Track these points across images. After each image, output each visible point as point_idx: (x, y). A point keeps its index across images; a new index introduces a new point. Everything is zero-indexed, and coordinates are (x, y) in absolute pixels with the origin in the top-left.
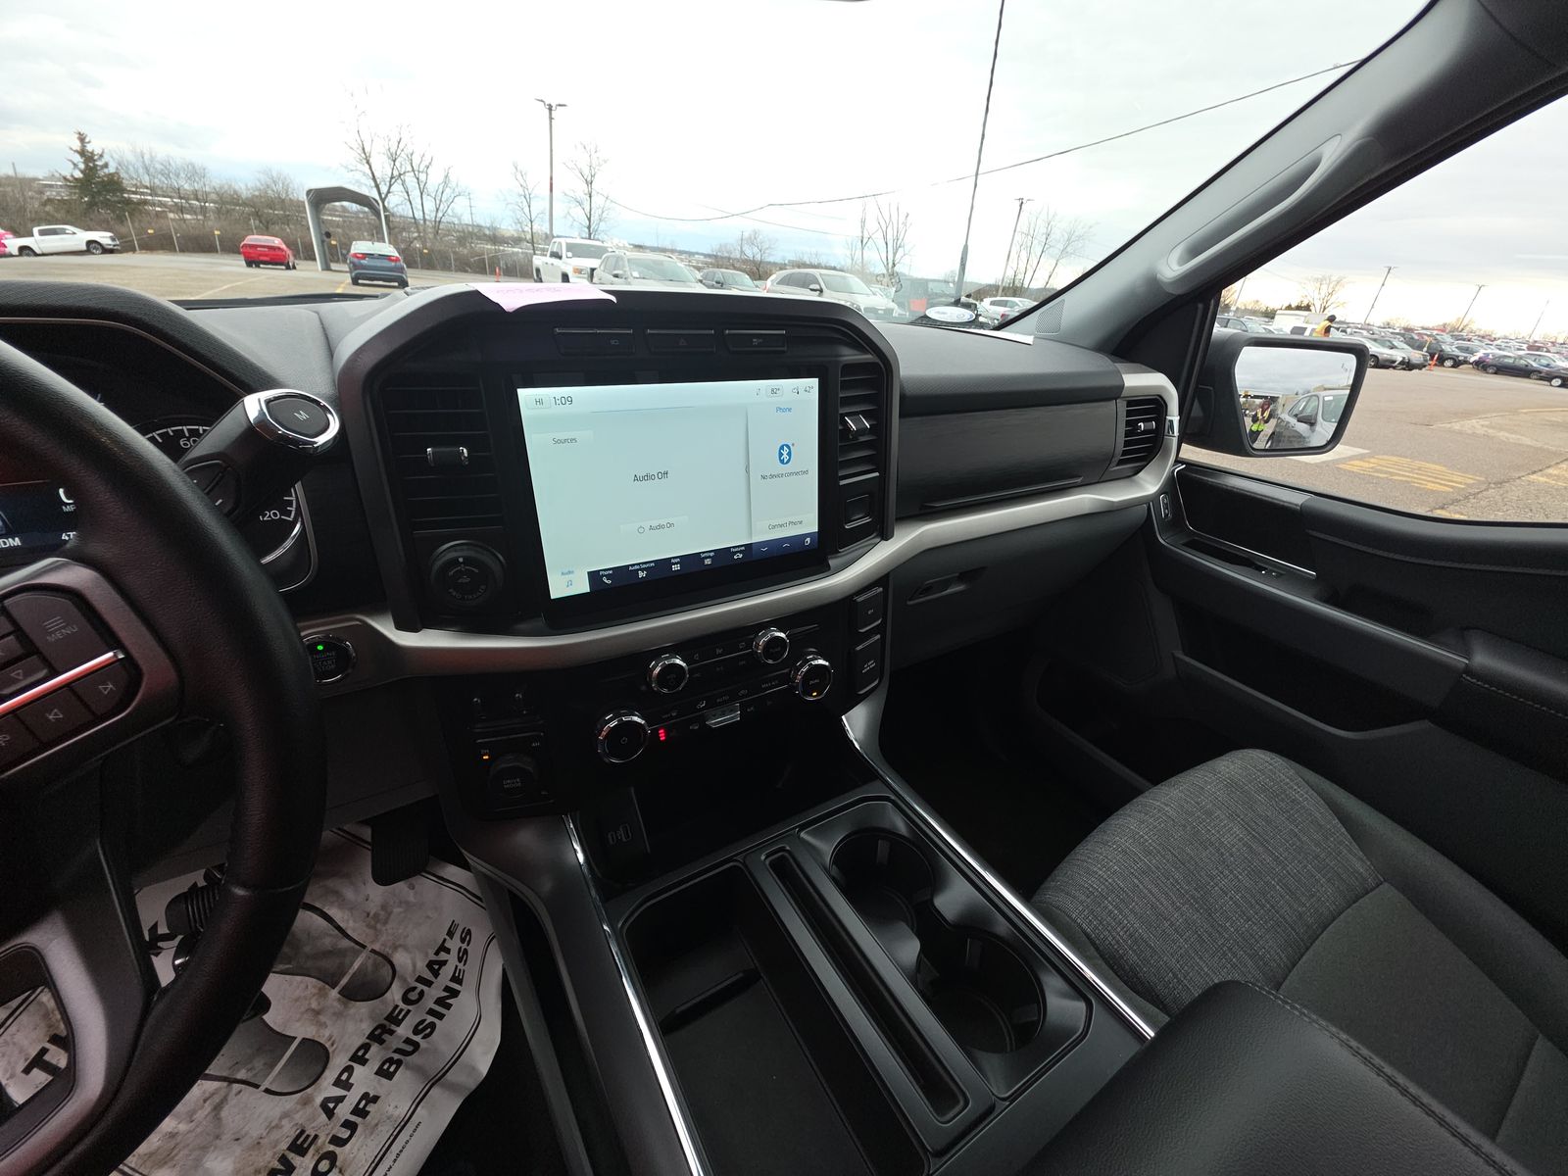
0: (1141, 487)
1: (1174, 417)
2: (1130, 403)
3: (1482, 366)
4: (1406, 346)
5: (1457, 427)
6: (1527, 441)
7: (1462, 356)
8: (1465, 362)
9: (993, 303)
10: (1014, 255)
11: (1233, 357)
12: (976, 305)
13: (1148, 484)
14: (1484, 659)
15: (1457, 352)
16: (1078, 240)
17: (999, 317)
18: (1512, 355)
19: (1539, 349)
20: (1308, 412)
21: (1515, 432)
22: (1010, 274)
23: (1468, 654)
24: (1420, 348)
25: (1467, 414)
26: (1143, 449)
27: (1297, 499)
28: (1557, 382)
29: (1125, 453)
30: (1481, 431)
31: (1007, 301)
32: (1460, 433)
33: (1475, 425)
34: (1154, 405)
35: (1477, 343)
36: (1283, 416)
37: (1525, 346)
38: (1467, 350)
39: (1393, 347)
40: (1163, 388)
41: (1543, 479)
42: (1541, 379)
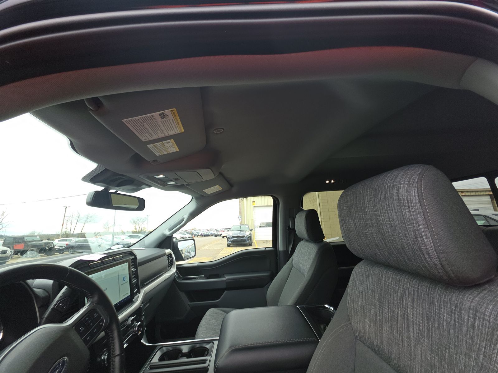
0: (172, 271)
1: (174, 257)
2: (167, 256)
3: (202, 235)
4: (187, 234)
5: (203, 249)
6: (215, 248)
7: (198, 234)
8: (199, 235)
9: (59, 241)
10: (65, 224)
11: (177, 244)
12: (52, 243)
13: (173, 270)
14: (227, 277)
15: (197, 234)
16: (91, 217)
17: (65, 246)
18: (206, 232)
19: (209, 230)
20: (188, 251)
21: (212, 247)
22: (64, 230)
23: (225, 278)
24: (190, 234)
25: (204, 246)
26: (171, 263)
27: (196, 265)
28: (214, 236)
29: (169, 265)
30: (208, 248)
31: (67, 239)
32: (205, 250)
33: (206, 248)
34: (170, 256)
35: (199, 231)
36: (185, 253)
37: (206, 230)
38: (198, 233)
39: (185, 235)
40: (170, 252)
41: (220, 255)
42: (212, 236)
